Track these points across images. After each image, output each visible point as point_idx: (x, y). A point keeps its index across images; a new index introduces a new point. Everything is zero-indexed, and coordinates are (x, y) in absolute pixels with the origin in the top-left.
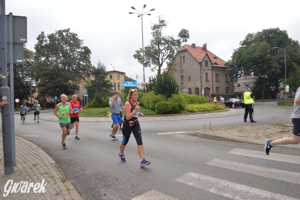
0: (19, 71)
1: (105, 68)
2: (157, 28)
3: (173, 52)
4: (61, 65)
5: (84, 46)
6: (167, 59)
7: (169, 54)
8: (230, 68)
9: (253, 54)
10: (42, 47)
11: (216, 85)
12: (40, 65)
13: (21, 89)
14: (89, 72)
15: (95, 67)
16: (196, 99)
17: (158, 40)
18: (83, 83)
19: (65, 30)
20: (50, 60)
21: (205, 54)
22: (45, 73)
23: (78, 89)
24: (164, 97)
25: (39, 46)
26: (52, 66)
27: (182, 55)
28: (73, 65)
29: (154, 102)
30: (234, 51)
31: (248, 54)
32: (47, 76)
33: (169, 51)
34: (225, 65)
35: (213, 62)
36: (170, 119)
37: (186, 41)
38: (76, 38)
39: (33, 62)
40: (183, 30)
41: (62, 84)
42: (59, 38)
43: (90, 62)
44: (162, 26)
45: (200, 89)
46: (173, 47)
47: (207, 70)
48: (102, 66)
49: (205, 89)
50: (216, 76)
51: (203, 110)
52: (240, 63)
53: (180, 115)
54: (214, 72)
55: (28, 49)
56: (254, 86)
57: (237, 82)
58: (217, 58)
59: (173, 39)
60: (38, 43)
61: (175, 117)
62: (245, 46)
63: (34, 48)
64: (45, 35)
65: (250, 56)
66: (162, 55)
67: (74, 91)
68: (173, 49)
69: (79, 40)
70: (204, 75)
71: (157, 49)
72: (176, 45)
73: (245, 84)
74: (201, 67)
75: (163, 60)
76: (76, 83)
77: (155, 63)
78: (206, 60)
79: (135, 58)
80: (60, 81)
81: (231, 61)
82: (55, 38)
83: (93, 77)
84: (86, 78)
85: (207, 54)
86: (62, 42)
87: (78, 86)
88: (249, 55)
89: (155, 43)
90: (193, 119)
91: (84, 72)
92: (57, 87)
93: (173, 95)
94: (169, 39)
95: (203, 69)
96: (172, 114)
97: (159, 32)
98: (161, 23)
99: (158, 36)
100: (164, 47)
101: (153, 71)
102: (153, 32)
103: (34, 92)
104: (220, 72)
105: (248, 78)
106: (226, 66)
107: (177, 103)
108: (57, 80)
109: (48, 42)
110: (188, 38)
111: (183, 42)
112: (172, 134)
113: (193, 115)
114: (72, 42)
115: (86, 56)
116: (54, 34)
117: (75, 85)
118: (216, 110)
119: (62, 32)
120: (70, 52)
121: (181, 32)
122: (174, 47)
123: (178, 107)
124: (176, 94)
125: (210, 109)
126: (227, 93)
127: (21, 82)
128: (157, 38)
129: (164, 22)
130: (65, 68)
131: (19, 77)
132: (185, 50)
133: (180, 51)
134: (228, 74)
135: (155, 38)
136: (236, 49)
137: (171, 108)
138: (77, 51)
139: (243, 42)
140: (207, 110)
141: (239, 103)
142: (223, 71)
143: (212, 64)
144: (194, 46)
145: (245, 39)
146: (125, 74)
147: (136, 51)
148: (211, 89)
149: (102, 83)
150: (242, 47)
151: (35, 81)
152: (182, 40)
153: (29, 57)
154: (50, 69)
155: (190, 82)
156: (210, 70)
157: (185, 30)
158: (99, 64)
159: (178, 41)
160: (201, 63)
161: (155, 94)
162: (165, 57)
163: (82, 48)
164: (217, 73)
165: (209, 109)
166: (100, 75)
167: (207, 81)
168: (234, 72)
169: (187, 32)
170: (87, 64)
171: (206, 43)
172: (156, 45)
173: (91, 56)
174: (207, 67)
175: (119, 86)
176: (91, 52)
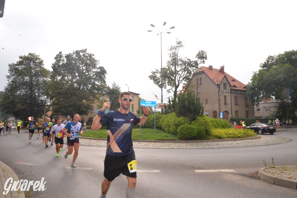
0: (35, 89)
1: (120, 88)
2: (174, 49)
3: (190, 73)
4: (76, 84)
5: (100, 66)
6: (184, 81)
7: (186, 76)
8: (250, 90)
9: (276, 76)
10: (59, 66)
11: (235, 108)
12: (56, 84)
13: (36, 107)
14: (104, 92)
15: (110, 88)
16: (218, 123)
17: (175, 61)
18: (97, 103)
19: (82, 50)
20: (66, 79)
21: (223, 76)
22: (59, 91)
23: (92, 109)
24: (188, 120)
25: (56, 66)
26: (68, 85)
27: (199, 77)
28: (88, 85)
29: (175, 125)
30: (254, 74)
31: (270, 76)
32: (62, 94)
33: (186, 72)
34: (245, 87)
35: (232, 85)
36: (197, 147)
37: (204, 62)
38: (92, 58)
39: (49, 81)
40: (201, 51)
41: (76, 103)
42: (76, 58)
43: (105, 82)
44: (179, 47)
45: (218, 112)
46: (189, 68)
47: (225, 92)
48: (116, 86)
49: (224, 112)
50: (235, 99)
51: (233, 136)
52: (261, 86)
53: (208, 142)
54: (233, 95)
55: (45, 68)
56: (276, 110)
57: (259, 105)
58: (235, 81)
59: (191, 60)
60: (55, 62)
61: (201, 144)
62: (265, 68)
63: (51, 67)
64: (63, 55)
65: (273, 78)
66: (178, 76)
67: (87, 111)
68: (190, 70)
69: (95, 60)
70: (222, 98)
71: (173, 70)
72: (193, 67)
73: (265, 108)
74: (219, 90)
75: (180, 82)
76: (90, 103)
77: (171, 85)
78: (224, 82)
79: (151, 79)
80: (74, 101)
81: (251, 84)
82: (73, 58)
83: (107, 98)
84: (100, 98)
85: (225, 76)
86: (78, 62)
87: (92, 106)
88: (271, 78)
89: (172, 64)
90: (226, 148)
91: (99, 92)
92: (70, 106)
93: (198, 118)
94: (186, 60)
95: (222, 92)
96: (197, 140)
97: (176, 53)
98: (178, 44)
99: (175, 57)
100: (181, 68)
101: (169, 92)
102: (170, 53)
103: (48, 111)
104: (239, 95)
105: (268, 102)
106: (246, 89)
107: (203, 127)
108: (71, 99)
109: (65, 62)
110: (206, 59)
111: (200, 63)
112: (216, 172)
113: (223, 142)
114: (88, 62)
115: (101, 76)
116: (71, 54)
117: (89, 105)
118: (248, 136)
119: (79, 53)
120: (86, 71)
121: (199, 53)
122: (191, 68)
123: (204, 132)
124: (200, 116)
125: (241, 136)
126: (247, 117)
127: (37, 100)
128: (174, 59)
129: (181, 43)
130: (80, 87)
131: (35, 95)
132: (203, 72)
133: (197, 73)
134: (248, 97)
135: (171, 59)
136: (255, 72)
137: (196, 132)
138: (92, 71)
139: (264, 65)
140: (238, 136)
141: (267, 129)
142: (242, 94)
143: (231, 86)
144: (211, 68)
145: (266, 61)
146: (139, 96)
147: (152, 72)
148: (230, 113)
149: (116, 104)
150: (263, 70)
151: (50, 100)
152: (199, 61)
153: (45, 76)
154: (65, 88)
155: (207, 105)
156: (229, 93)
157: (203, 51)
158: (114, 85)
159: (196, 63)
160: (219, 85)
161: (177, 116)
162: (181, 79)
163: (98, 68)
164: (235, 96)
165: (239, 135)
166: (114, 96)
167: (225, 104)
168: (256, 95)
169: (205, 54)
170: (102, 84)
171: (224, 66)
172: (173, 66)
173: (106, 77)
174: (225, 89)
175: (133, 107)
176: (107, 72)
